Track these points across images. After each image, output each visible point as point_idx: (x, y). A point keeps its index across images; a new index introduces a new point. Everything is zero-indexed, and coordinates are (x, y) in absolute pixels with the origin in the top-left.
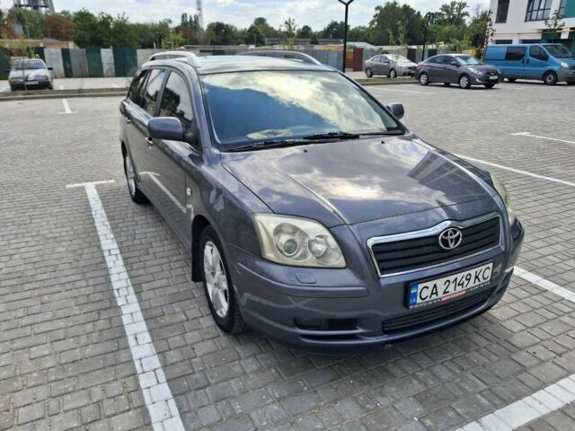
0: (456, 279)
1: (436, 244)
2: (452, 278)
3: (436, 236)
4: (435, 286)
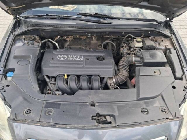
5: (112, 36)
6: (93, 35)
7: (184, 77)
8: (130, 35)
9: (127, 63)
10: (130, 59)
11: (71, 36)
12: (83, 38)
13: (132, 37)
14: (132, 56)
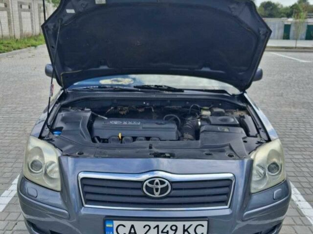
0: (158, 226)
1: (141, 189)
2: (153, 224)
3: (142, 182)
4: (132, 226)
5: (175, 107)
6: (152, 106)
7: (258, 135)
8: (196, 105)
9: (192, 126)
10: (195, 123)
11: (126, 108)
12: (140, 110)
13: (198, 107)
14: (198, 121)
